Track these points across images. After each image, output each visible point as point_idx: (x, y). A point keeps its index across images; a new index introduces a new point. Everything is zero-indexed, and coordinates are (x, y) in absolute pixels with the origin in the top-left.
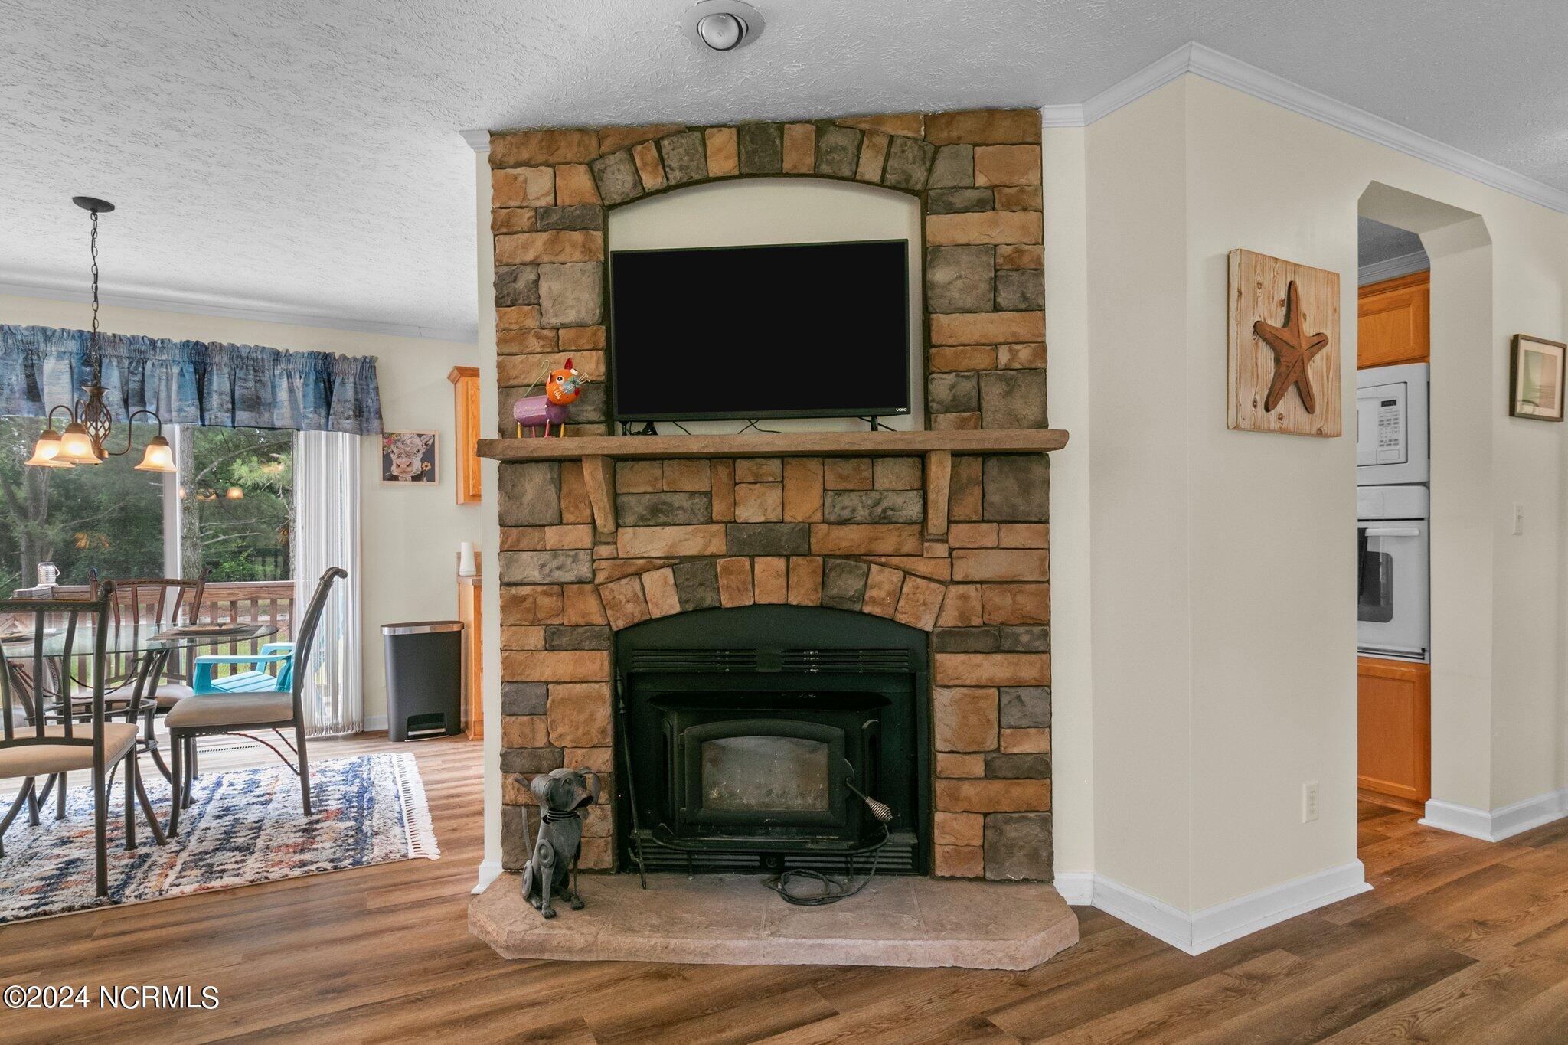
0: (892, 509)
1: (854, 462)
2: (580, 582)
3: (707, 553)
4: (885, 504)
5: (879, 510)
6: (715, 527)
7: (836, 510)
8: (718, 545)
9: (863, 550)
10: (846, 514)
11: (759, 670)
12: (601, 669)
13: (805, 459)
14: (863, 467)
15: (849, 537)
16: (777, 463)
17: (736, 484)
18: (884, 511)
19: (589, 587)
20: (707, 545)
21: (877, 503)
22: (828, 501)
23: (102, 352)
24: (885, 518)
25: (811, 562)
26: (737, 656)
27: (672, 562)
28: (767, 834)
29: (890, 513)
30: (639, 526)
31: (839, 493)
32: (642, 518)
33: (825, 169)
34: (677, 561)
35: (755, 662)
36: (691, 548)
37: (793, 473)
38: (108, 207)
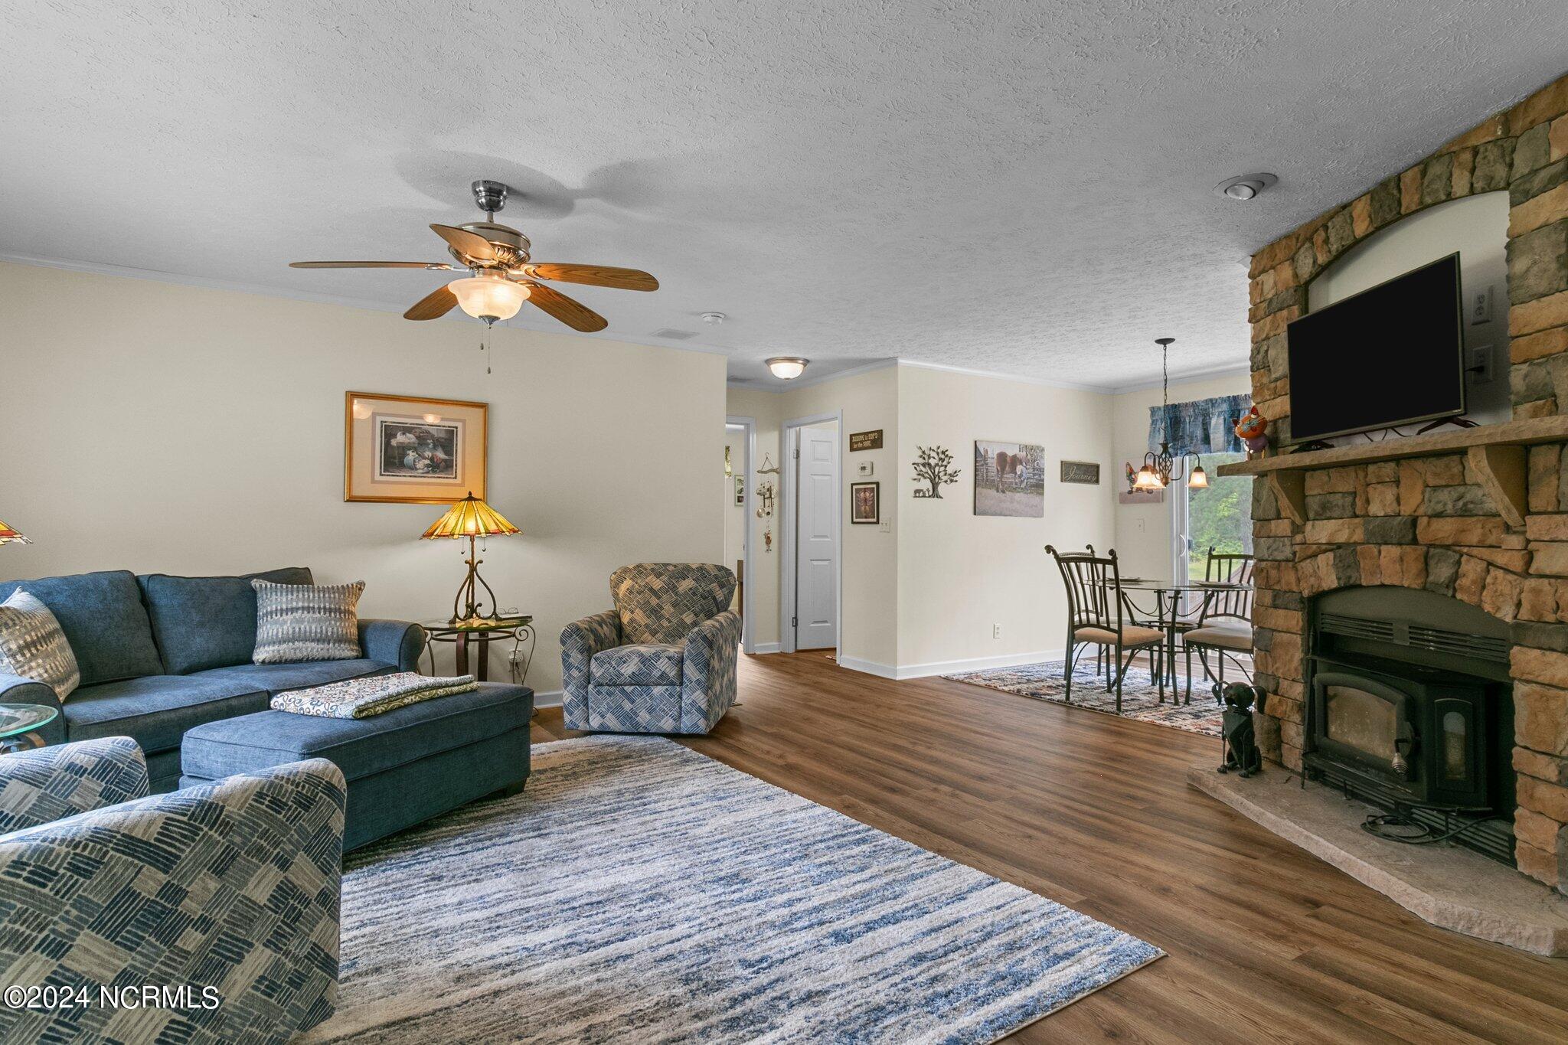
0: (1472, 502)
1: (1446, 460)
2: (1287, 561)
3: (1352, 541)
4: (1468, 497)
5: (1461, 503)
6: (1357, 520)
7: (1432, 504)
8: (1358, 536)
9: (1449, 542)
10: (1439, 508)
11: (1396, 641)
12: (1297, 624)
13: (1413, 461)
14: (1452, 464)
15: (1444, 529)
16: (1393, 465)
17: (1368, 485)
18: (1465, 504)
19: (1290, 564)
20: (1351, 536)
21: (1460, 498)
22: (1427, 496)
23: (1240, 408)
24: (1466, 511)
25: (1415, 550)
26: (1381, 628)
27: (1334, 547)
28: (1366, 772)
29: (1471, 506)
30: (1317, 520)
31: (1436, 488)
32: (1317, 513)
33: (1428, 200)
34: (1335, 547)
35: (1391, 635)
36: (1342, 538)
37: (1405, 472)
38: (1171, 340)
